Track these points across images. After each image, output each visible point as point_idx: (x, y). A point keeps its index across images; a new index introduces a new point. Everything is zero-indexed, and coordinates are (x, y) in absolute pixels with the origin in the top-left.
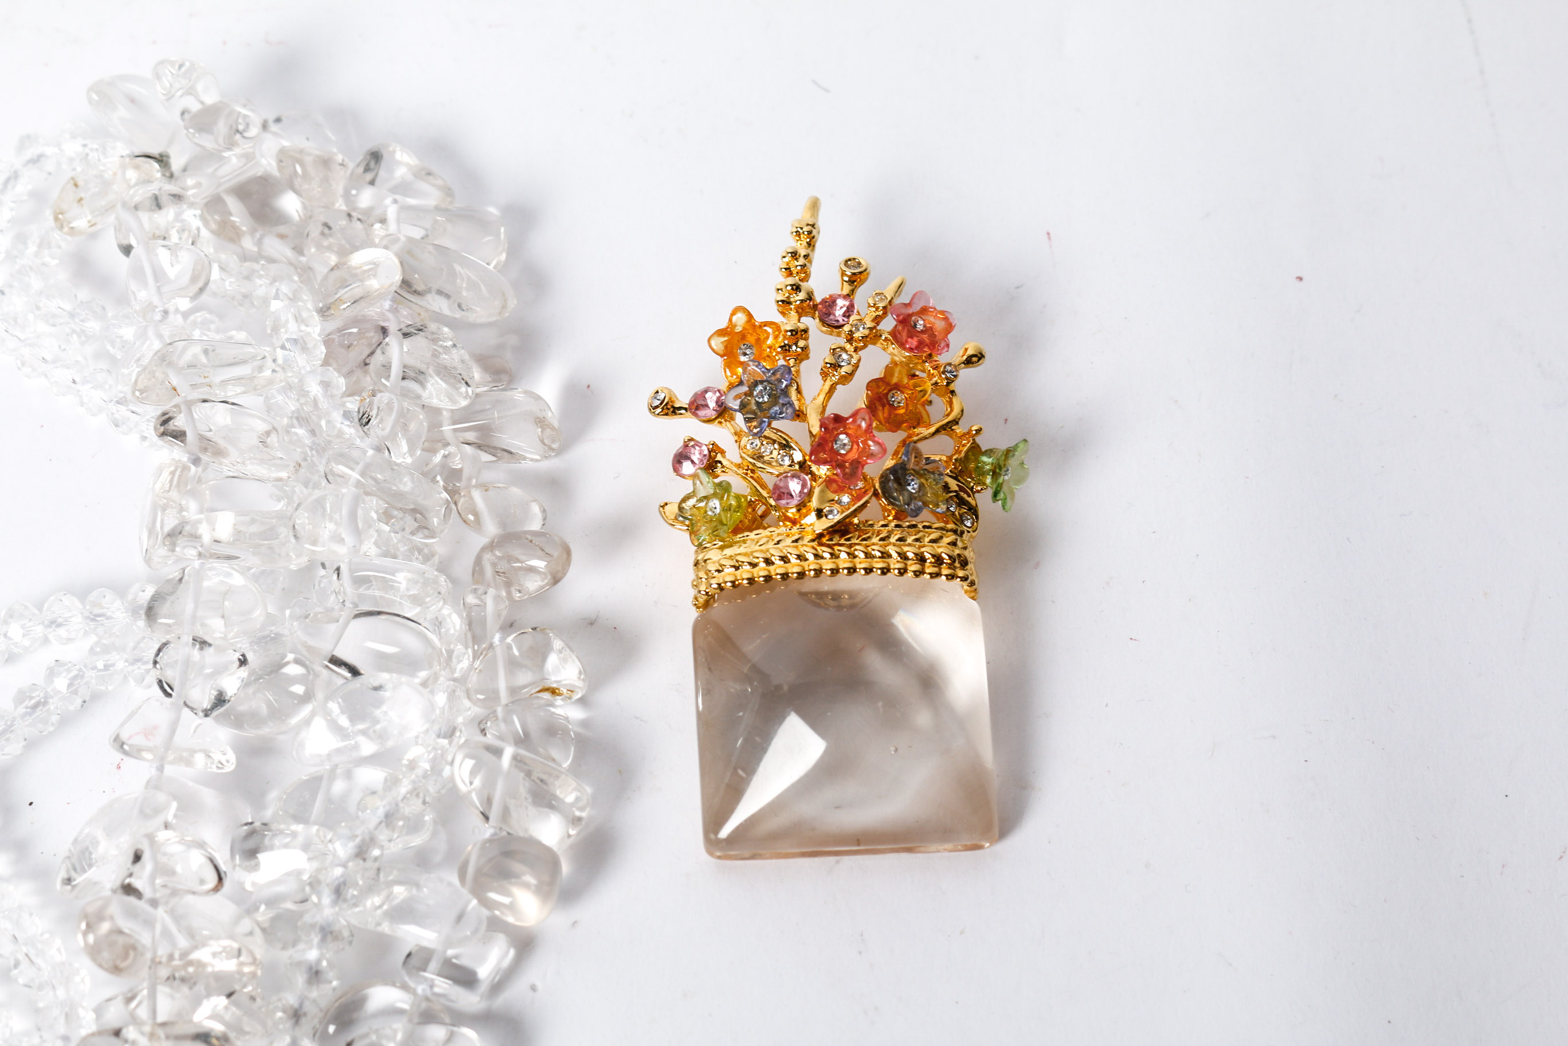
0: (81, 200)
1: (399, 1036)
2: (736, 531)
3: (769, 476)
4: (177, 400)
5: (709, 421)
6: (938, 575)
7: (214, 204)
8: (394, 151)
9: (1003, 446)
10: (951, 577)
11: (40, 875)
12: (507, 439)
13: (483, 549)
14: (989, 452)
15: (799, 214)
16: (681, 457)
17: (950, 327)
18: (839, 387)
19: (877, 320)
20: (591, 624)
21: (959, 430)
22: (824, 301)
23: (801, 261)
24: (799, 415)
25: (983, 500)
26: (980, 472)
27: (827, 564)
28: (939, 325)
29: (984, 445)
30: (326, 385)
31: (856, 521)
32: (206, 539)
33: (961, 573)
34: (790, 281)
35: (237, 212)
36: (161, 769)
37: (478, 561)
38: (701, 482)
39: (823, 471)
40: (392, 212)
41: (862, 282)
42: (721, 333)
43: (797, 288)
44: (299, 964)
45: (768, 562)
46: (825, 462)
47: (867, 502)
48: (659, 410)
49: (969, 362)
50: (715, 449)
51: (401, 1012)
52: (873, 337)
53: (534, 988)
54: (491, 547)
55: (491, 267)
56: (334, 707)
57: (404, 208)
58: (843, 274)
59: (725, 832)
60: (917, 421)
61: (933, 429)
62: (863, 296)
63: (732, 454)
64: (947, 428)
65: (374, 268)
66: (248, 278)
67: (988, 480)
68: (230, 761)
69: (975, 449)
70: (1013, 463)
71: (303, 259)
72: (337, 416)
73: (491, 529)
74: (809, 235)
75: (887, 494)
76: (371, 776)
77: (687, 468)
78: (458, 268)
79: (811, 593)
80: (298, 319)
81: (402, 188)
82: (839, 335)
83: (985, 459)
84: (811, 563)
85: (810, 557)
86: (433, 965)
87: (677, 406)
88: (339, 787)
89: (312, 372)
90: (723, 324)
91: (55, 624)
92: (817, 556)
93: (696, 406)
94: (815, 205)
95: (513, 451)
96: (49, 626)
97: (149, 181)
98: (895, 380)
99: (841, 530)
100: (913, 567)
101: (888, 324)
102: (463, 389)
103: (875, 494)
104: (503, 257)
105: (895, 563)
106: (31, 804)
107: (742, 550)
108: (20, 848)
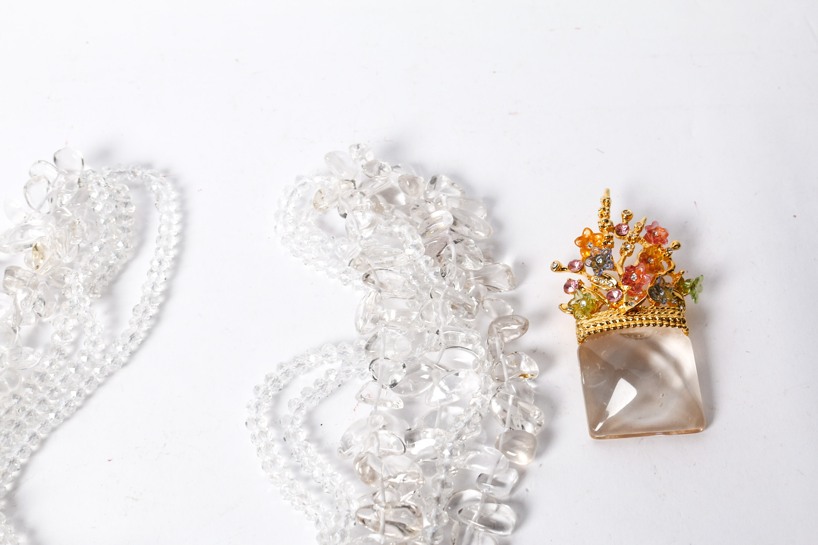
0: (323, 198)
1: (479, 508)
2: (593, 312)
3: (603, 290)
4: (370, 269)
5: (577, 272)
6: (675, 326)
7: (373, 198)
8: (441, 177)
9: (693, 279)
10: (680, 327)
11: (328, 452)
12: (494, 282)
13: (492, 323)
14: (689, 281)
15: (602, 195)
16: (566, 287)
17: (667, 235)
18: (627, 257)
19: (639, 232)
20: (535, 351)
21: (675, 273)
22: (617, 226)
23: (607, 211)
24: (614, 268)
25: (688, 299)
26: (685, 288)
27: (632, 323)
28: (663, 234)
29: (685, 277)
30: (427, 262)
31: (640, 306)
32: (387, 320)
33: (684, 326)
34: (604, 218)
35: (382, 202)
36: (376, 408)
37: (491, 326)
38: (578, 294)
39: (626, 288)
40: (444, 198)
41: (630, 219)
42: (579, 238)
43: (607, 221)
44: (438, 480)
45: (608, 323)
46: (627, 284)
47: (645, 299)
48: (555, 269)
49: (674, 248)
50: (580, 282)
51: (478, 500)
52: (637, 240)
53: (527, 490)
54: (495, 322)
55: (483, 218)
56: (442, 383)
57: (448, 197)
58: (623, 216)
59: (597, 429)
60: (660, 269)
61: (665, 272)
62: (632, 223)
63: (587, 285)
64: (671, 272)
65: (441, 219)
66: (390, 225)
67: (689, 290)
68: (401, 406)
69: (682, 279)
70: (698, 285)
71: (411, 217)
72: (431, 275)
73: (494, 316)
74: (607, 202)
75: (651, 295)
76: (457, 410)
77: (571, 290)
78: (472, 218)
79: (626, 334)
80: (413, 237)
81: (445, 191)
82: (624, 239)
83: (687, 283)
84: (625, 323)
85: (625, 320)
86: (489, 481)
87: (562, 267)
88: (443, 415)
89: (421, 257)
90: (580, 235)
91: (327, 355)
92: (627, 320)
93: (571, 266)
94: (608, 192)
95: (499, 288)
96: (325, 356)
97: (350, 188)
98: (650, 254)
99: (635, 310)
100: (665, 323)
101: (644, 232)
102: (480, 263)
103: (648, 297)
104: (486, 215)
105: (658, 322)
106: (321, 425)
107: (597, 319)
108: (319, 442)
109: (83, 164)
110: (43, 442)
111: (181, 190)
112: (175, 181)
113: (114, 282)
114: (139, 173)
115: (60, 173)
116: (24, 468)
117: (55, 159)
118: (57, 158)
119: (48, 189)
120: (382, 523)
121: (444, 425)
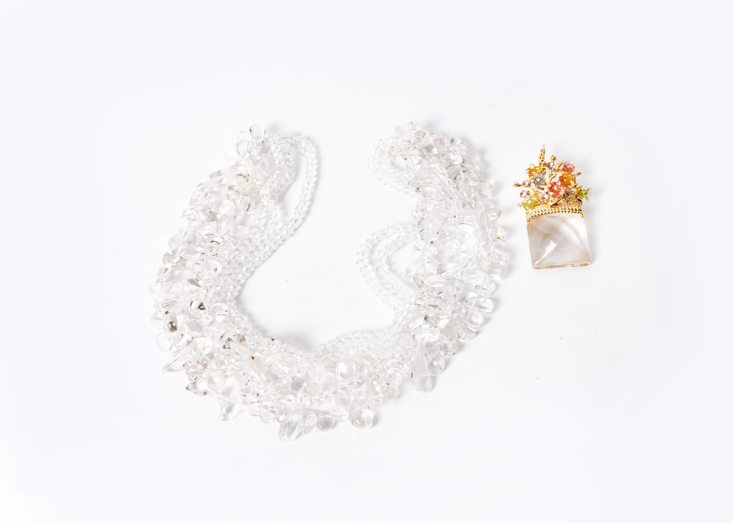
0: (394, 150)
1: (475, 300)
2: (534, 206)
3: (540, 196)
4: (419, 185)
5: (527, 187)
6: (576, 212)
7: (420, 150)
8: (456, 139)
9: (586, 189)
10: (579, 213)
11: (399, 275)
12: (484, 193)
13: (483, 212)
14: (584, 190)
15: (541, 148)
16: (521, 194)
17: (574, 168)
18: (553, 179)
19: (560, 166)
20: (505, 227)
21: (577, 187)
22: (548, 163)
23: (543, 156)
24: (546, 184)
25: (583, 200)
26: (582, 194)
27: (554, 211)
28: (572, 167)
29: (582, 189)
30: (449, 182)
31: (559, 203)
32: (429, 210)
33: (580, 212)
34: (541, 159)
35: (425, 152)
36: (423, 253)
37: (482, 215)
38: (527, 197)
39: (551, 193)
40: (458, 150)
41: (555, 160)
42: (528, 169)
43: (543, 161)
45: (542, 211)
46: (552, 191)
47: (561, 199)
48: (516, 186)
49: (578, 175)
50: (528, 192)
51: (475, 297)
52: (558, 170)
53: (500, 293)
54: (484, 212)
55: (479, 160)
56: (457, 241)
57: (460, 149)
58: (551, 158)
59: (536, 264)
60: (570, 184)
61: (572, 187)
62: (556, 162)
63: (532, 193)
64: (575, 186)
65: (456, 160)
66: (429, 164)
67: (584, 196)
68: (436, 253)
69: (581, 190)
70: (589, 192)
71: (440, 160)
72: (451, 188)
73: (484, 209)
74: (543, 151)
75: (564, 198)
76: (463, 255)
77: (523, 195)
78: (472, 160)
79: (551, 216)
80: (441, 169)
81: (458, 146)
82: (551, 170)
83: (583, 192)
84: (551, 211)
85: (550, 210)
86: (481, 288)
87: (520, 185)
88: (458, 257)
89: (446, 179)
90: (529, 168)
91: (398, 229)
92: (552, 210)
93: (524, 184)
94: (544, 146)
95: (487, 196)
96: (396, 230)
97: (408, 145)
98: (564, 177)
99: (556, 204)
100: (571, 211)
101: (562, 167)
102: (476, 182)
103: (562, 198)
104: (480, 159)
105: (567, 210)
106: (395, 263)
107: (536, 209)
108: (394, 272)
109: (265, 133)
110: (252, 273)
111: (317, 147)
112: (313, 142)
113: (284, 193)
114: (294, 138)
115: (253, 137)
116: (243, 285)
117: (251, 130)
118: (252, 129)
119: (248, 146)
120: (427, 305)
121: (457, 262)
